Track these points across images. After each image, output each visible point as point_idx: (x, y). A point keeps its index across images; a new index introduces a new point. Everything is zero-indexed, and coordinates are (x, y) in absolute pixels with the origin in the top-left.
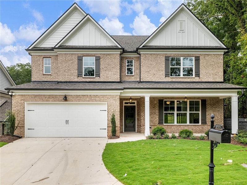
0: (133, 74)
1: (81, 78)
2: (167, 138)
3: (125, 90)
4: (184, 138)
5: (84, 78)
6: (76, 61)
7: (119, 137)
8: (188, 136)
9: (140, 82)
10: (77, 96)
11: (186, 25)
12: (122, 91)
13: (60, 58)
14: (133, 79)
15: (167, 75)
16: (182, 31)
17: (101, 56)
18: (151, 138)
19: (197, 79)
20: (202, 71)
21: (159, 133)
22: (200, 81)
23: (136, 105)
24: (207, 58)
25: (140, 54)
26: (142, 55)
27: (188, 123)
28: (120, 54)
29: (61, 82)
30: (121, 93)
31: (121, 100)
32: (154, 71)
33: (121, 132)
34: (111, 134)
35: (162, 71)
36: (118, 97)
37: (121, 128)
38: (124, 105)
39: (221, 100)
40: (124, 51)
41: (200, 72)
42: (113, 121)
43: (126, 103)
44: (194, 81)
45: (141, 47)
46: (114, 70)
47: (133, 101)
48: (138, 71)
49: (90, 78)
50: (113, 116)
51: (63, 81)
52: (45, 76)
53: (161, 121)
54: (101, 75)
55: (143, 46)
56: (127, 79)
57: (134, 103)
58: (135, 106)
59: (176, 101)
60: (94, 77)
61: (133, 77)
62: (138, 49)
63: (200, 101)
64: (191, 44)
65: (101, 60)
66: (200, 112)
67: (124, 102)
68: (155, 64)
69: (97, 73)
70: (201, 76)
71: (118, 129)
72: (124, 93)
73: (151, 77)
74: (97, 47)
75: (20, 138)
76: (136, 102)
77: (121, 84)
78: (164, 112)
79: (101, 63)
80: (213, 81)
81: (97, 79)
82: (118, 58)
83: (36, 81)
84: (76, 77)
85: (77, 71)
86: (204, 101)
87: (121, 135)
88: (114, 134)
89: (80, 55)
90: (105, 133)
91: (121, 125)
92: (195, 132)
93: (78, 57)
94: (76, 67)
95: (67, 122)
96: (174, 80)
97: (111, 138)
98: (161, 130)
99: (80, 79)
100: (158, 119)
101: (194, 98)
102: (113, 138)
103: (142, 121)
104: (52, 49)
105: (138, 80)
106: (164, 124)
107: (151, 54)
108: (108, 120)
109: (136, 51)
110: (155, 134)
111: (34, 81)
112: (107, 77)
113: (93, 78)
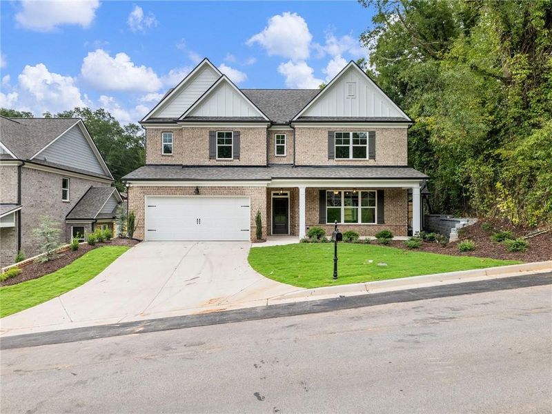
0: (285, 155)
1: (214, 160)
2: (325, 241)
3: (273, 180)
4: (346, 241)
5: (218, 161)
6: (208, 138)
7: (265, 241)
8: (351, 240)
9: (294, 166)
10: (212, 188)
11: (357, 88)
12: (269, 182)
13: (185, 134)
14: (284, 161)
15: (330, 157)
16: (352, 96)
17: (241, 131)
18: (305, 241)
19: (372, 163)
20: (379, 152)
21: (316, 235)
22: (376, 165)
23: (288, 196)
24: (385, 133)
25: (294, 128)
26: (296, 130)
27: (360, 222)
28: (267, 128)
29: (187, 166)
30: (268, 184)
31: (269, 190)
32: (312, 151)
33: (269, 234)
34: (255, 236)
35: (324, 151)
36: (265, 189)
37: (268, 229)
38: (272, 196)
39: (404, 190)
40: (273, 124)
41: (376, 153)
42: (258, 221)
43: (274, 194)
44: (368, 164)
45: (294, 119)
46: (259, 150)
47: (285, 192)
48: (292, 150)
49: (226, 161)
50: (259, 214)
51: (190, 164)
52: (164, 158)
53: (323, 219)
54: (241, 157)
55: (299, 118)
56: (276, 161)
57: (286, 194)
58: (287, 198)
59: (343, 192)
60: (232, 159)
61: (284, 159)
62: (291, 122)
63: (376, 191)
64: (364, 115)
65: (241, 136)
66: (376, 208)
67: (273, 192)
68: (314, 142)
69: (236, 155)
70: (377, 158)
71: (264, 230)
72: (272, 183)
73: (309, 159)
74: (236, 119)
75: (140, 241)
76: (288, 192)
77: (269, 169)
78: (327, 207)
79: (241, 140)
80: (394, 165)
81: (236, 162)
82: (264, 133)
83: (152, 165)
84: (207, 160)
85: (208, 152)
86: (381, 192)
87: (268, 238)
88: (259, 237)
89: (212, 130)
90: (248, 236)
91: (268, 225)
92: (362, 235)
93: (210, 132)
94: (207, 146)
95: (199, 221)
96: (340, 164)
97: (255, 242)
98: (318, 231)
99: (213, 162)
100: (318, 216)
101: (368, 188)
102: (258, 242)
103: (297, 219)
104: (175, 121)
105: (292, 162)
106: (327, 224)
107: (309, 128)
108: (252, 219)
109: (289, 124)
110: (310, 237)
111: (149, 165)
112: (250, 160)
113: (231, 161)
